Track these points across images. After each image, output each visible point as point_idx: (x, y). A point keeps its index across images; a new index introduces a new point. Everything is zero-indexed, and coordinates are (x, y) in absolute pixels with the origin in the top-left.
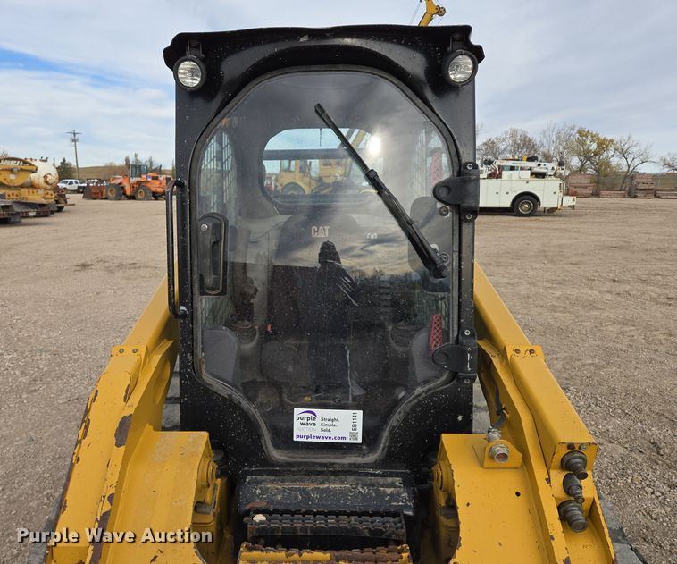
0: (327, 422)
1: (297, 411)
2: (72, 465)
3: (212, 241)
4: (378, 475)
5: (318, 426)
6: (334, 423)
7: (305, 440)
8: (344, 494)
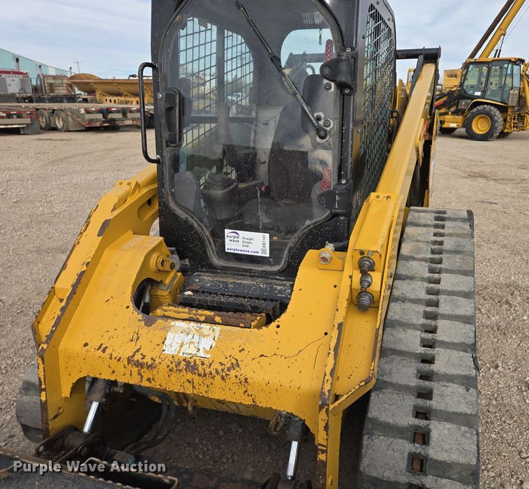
0: (246, 240)
1: (227, 231)
2: (74, 246)
3: (166, 107)
4: (281, 280)
5: (241, 243)
6: (251, 241)
7: (232, 251)
8: (249, 287)
